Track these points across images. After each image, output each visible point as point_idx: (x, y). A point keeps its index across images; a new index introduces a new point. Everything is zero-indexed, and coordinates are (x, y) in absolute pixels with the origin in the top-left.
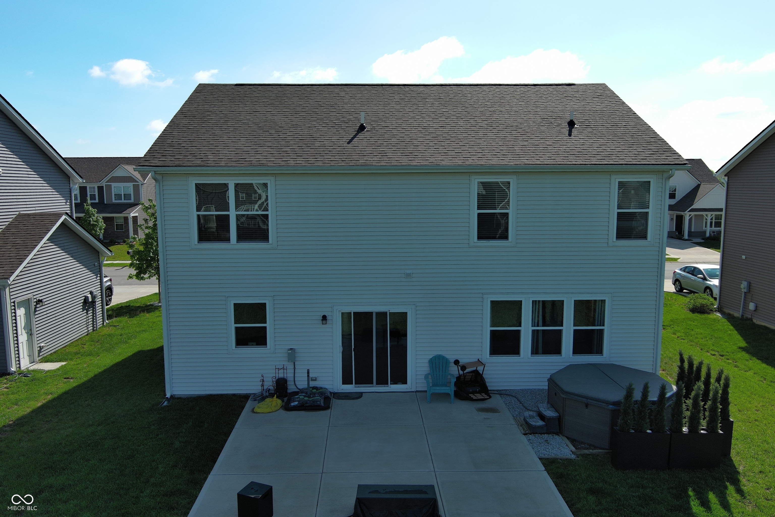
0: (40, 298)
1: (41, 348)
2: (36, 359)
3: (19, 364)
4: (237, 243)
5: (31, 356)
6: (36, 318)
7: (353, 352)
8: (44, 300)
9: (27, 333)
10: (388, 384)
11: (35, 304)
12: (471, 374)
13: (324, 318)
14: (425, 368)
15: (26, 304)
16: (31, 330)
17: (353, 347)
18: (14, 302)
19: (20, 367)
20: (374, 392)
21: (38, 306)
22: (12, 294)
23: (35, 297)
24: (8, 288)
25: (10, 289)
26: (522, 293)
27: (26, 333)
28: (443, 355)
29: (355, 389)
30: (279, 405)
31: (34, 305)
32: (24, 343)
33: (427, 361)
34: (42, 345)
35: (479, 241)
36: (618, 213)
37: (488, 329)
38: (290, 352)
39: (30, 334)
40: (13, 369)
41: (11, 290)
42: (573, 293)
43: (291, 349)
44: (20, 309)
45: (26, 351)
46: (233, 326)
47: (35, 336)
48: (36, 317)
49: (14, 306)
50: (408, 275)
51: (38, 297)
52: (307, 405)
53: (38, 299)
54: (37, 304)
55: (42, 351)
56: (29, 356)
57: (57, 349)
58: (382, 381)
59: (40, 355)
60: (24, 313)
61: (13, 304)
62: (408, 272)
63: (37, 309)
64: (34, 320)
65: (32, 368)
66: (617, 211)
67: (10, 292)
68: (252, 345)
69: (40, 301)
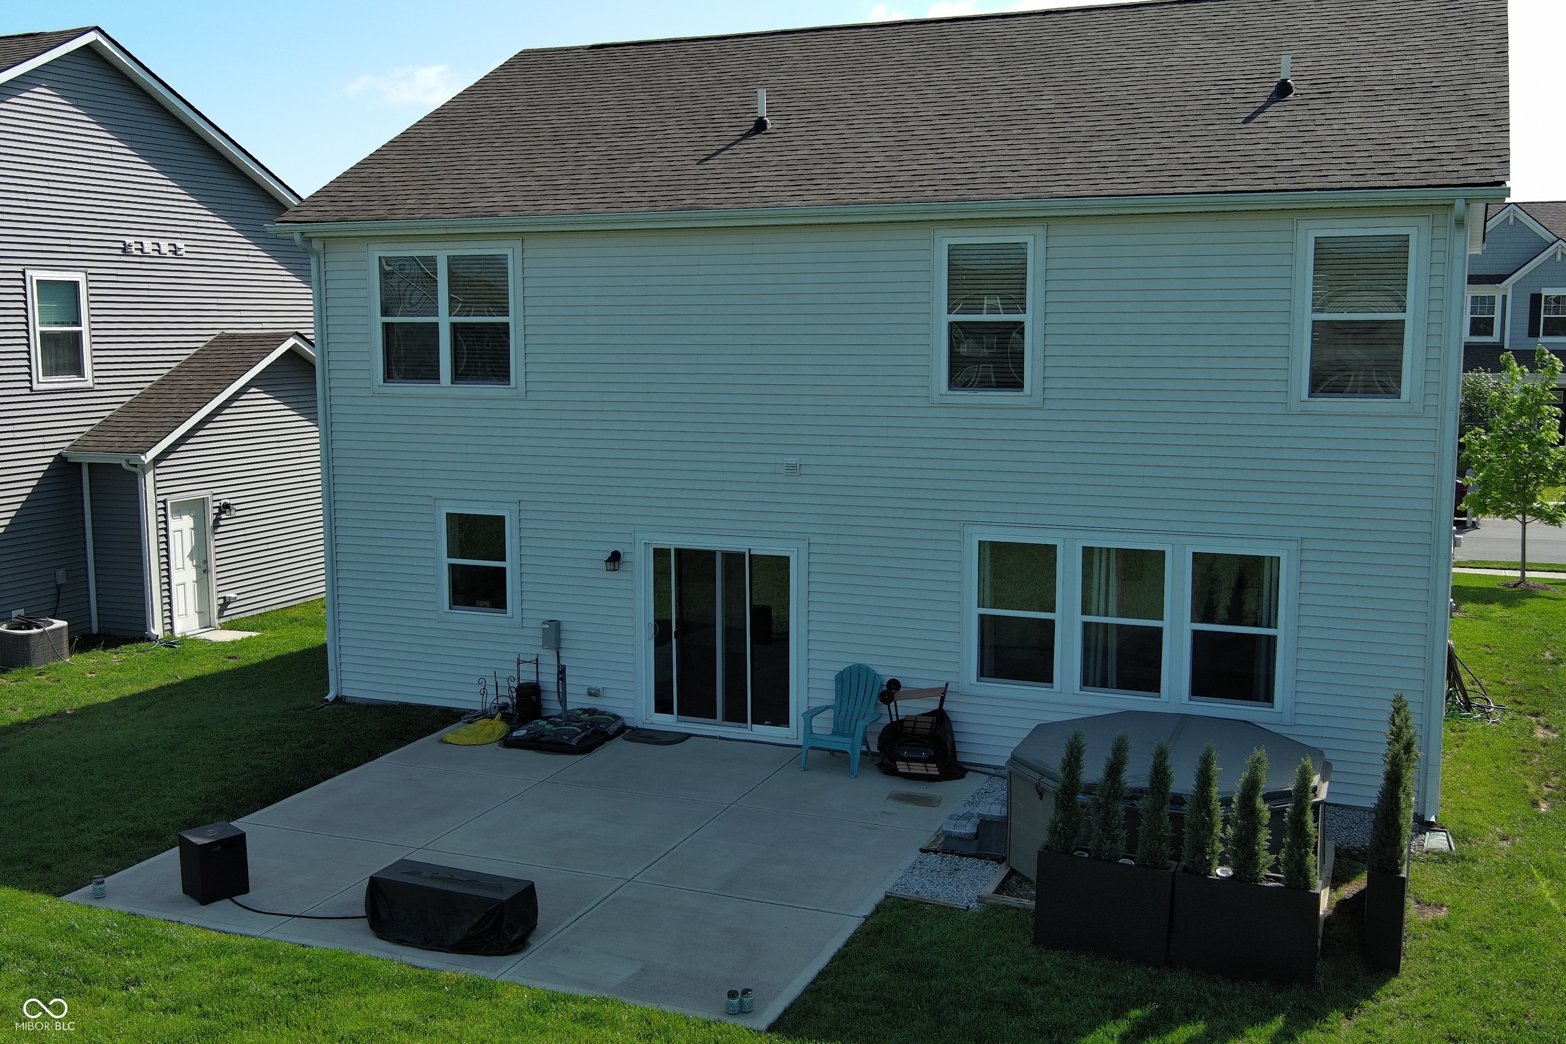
0: (228, 501)
1: (227, 601)
2: (214, 622)
3: (171, 624)
4: (452, 383)
5: (203, 612)
6: (216, 540)
7: (674, 641)
8: (237, 507)
9: (197, 567)
10: (746, 722)
11: (216, 511)
12: (930, 719)
13: (615, 557)
14: (826, 694)
15: (196, 508)
16: (206, 562)
17: (674, 630)
18: (164, 502)
19: (172, 631)
20: (715, 737)
21: (223, 516)
22: (159, 485)
23: (216, 497)
24: (152, 471)
25: (155, 475)
26: (1058, 527)
27: (194, 566)
28: (870, 667)
29: (680, 725)
30: (497, 733)
31: (214, 514)
32: (187, 585)
33: (832, 676)
34: (232, 594)
35: (951, 393)
36: (1314, 322)
37: (973, 612)
38: (547, 626)
39: (204, 571)
40: (157, 630)
41: (158, 478)
42: (1189, 534)
43: (551, 621)
44: (181, 518)
45: (193, 601)
46: (446, 561)
47: (213, 576)
48: (217, 536)
49: (165, 509)
50: (792, 469)
51: (225, 499)
52: (543, 739)
53: (222, 502)
54: (221, 512)
55: (229, 607)
56: (200, 613)
57: (268, 609)
58: (735, 715)
59: (225, 614)
60: (192, 526)
61: (161, 505)
62: (793, 460)
63: (222, 523)
64: (213, 544)
65: (203, 636)
66: (1309, 317)
67: (156, 482)
68: (485, 606)
69: (227, 506)
